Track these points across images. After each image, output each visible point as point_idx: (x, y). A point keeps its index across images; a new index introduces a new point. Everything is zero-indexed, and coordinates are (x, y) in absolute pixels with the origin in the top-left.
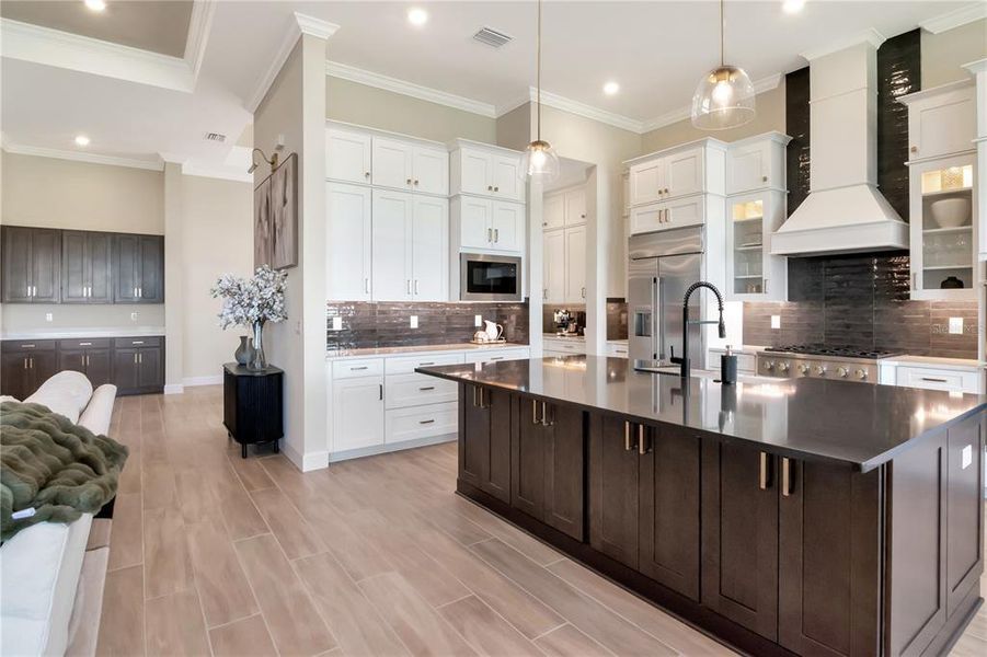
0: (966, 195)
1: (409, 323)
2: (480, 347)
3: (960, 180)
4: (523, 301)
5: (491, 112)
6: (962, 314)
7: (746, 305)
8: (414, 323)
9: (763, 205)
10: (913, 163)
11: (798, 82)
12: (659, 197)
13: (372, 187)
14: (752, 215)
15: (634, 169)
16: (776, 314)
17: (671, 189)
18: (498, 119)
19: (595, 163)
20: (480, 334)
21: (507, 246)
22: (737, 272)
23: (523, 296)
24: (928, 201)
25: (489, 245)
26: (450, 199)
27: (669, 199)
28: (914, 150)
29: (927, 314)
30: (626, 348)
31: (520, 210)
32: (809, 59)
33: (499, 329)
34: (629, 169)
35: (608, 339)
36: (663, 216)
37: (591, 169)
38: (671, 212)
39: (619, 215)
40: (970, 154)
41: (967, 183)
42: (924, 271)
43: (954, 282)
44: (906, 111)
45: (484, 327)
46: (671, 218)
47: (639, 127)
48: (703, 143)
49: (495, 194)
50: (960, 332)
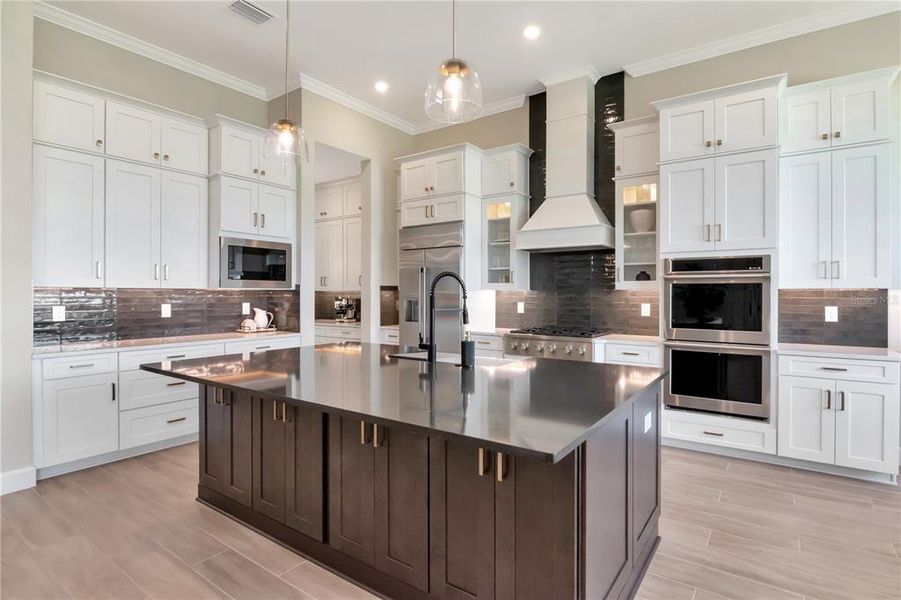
0: (652, 207)
1: (160, 312)
2: (247, 335)
3: (648, 194)
4: (293, 288)
5: (262, 94)
6: (650, 301)
7: (498, 293)
8: (166, 311)
9: (510, 208)
10: (618, 178)
11: (538, 103)
12: (426, 194)
13: (106, 157)
14: (502, 215)
15: (404, 166)
16: (521, 301)
17: (435, 187)
18: (268, 102)
19: (369, 157)
20: (248, 323)
21: (274, 232)
22: (490, 265)
23: (294, 283)
24: (628, 210)
25: (254, 230)
26: (209, 179)
27: (434, 196)
28: (619, 169)
29: (627, 300)
30: (397, 333)
31: (291, 197)
32: (546, 84)
33: (269, 317)
34: (400, 166)
35: (382, 325)
36: (429, 211)
37: (365, 163)
38: (436, 208)
39: (392, 209)
40: (654, 175)
41: (653, 198)
42: (625, 266)
43: (644, 276)
44: (613, 138)
45: (253, 315)
46: (436, 214)
47: (411, 129)
48: (463, 148)
49: (262, 178)
50: (648, 315)
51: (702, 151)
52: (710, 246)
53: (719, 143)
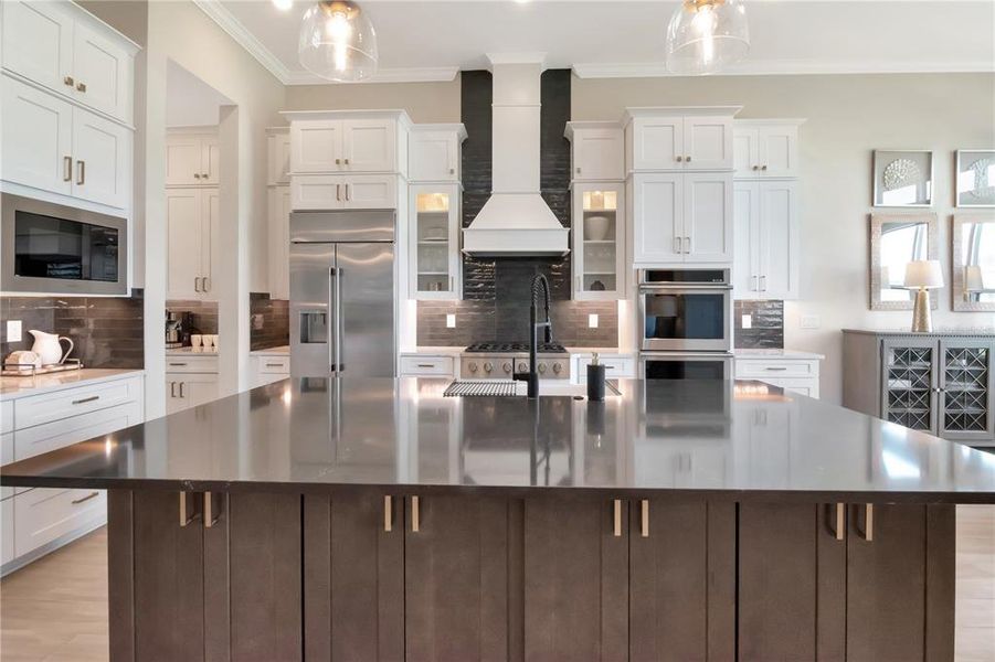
0: (610, 216)
3: (603, 202)
4: (129, 295)
9: (446, 200)
10: (576, 181)
12: (336, 168)
15: (297, 126)
16: (451, 312)
17: (351, 161)
19: (235, 101)
21: (100, 197)
22: (420, 267)
23: (130, 286)
24: (588, 215)
25: (65, 188)
27: (350, 173)
28: (579, 171)
30: (286, 362)
31: (125, 138)
33: (64, 345)
34: (288, 124)
35: (252, 350)
36: (341, 192)
37: (228, 110)
38: (351, 188)
39: (269, 182)
42: (585, 275)
45: (29, 342)
46: (352, 197)
47: (286, 76)
48: (396, 116)
49: (79, 96)
50: (596, 326)
51: (672, 165)
52: (679, 258)
53: (689, 159)
